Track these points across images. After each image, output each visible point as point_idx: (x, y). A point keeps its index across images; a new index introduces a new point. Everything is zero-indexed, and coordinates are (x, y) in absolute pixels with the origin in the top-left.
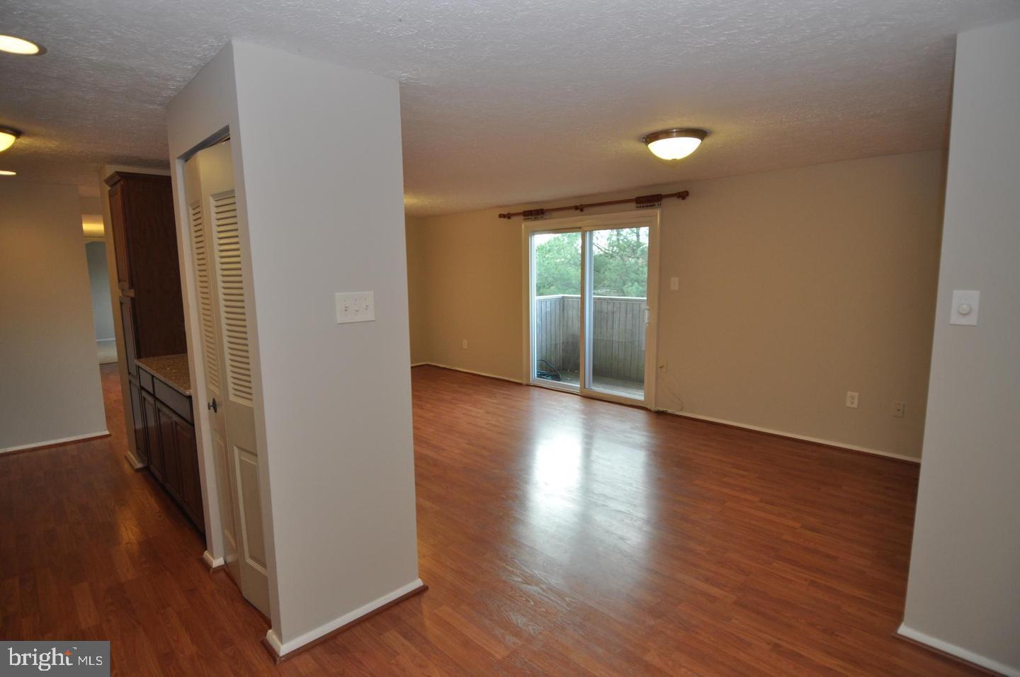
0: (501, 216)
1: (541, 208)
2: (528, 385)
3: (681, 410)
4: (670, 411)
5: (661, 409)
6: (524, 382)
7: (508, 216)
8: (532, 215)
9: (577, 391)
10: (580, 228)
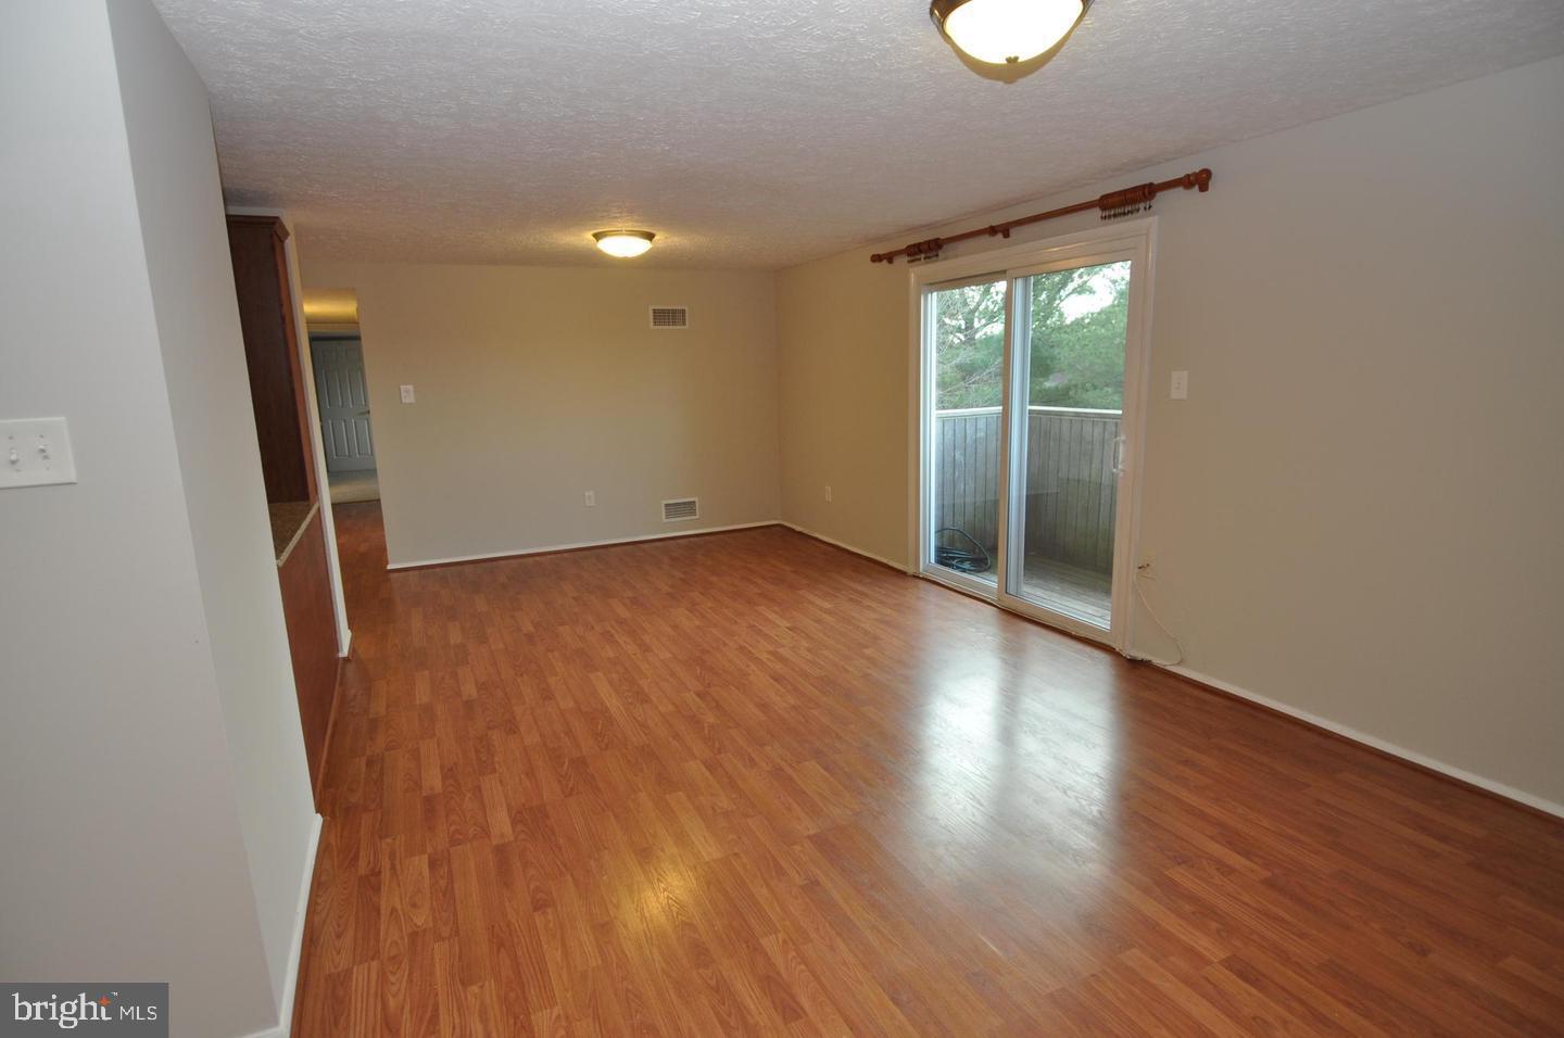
0: (877, 258)
1: (936, 237)
2: (916, 577)
3: (1180, 663)
4: (1157, 661)
5: (1140, 655)
6: (910, 570)
7: (889, 257)
8: (920, 252)
9: (992, 597)
10: (1005, 272)
